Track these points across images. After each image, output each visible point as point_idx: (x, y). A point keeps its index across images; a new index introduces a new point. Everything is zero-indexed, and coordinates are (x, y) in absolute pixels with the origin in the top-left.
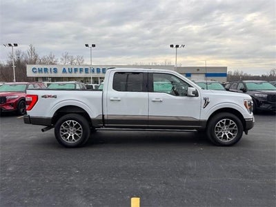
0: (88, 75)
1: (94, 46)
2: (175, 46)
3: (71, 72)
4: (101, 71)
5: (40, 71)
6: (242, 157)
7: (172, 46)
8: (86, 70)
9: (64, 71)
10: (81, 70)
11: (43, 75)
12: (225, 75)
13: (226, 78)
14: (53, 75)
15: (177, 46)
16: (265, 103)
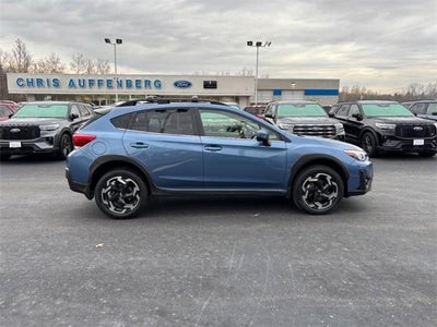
0: (111, 92)
1: (119, 41)
2: (254, 44)
3: (83, 87)
4: (134, 84)
5: (30, 83)
6: (333, 244)
7: (250, 43)
8: (109, 82)
9: (72, 84)
10: (100, 83)
11: (36, 90)
12: (335, 92)
13: (337, 97)
14: (54, 91)
15: (259, 44)
16: (391, 138)
